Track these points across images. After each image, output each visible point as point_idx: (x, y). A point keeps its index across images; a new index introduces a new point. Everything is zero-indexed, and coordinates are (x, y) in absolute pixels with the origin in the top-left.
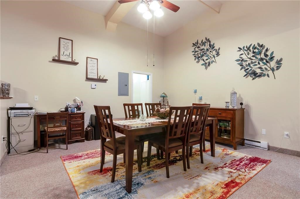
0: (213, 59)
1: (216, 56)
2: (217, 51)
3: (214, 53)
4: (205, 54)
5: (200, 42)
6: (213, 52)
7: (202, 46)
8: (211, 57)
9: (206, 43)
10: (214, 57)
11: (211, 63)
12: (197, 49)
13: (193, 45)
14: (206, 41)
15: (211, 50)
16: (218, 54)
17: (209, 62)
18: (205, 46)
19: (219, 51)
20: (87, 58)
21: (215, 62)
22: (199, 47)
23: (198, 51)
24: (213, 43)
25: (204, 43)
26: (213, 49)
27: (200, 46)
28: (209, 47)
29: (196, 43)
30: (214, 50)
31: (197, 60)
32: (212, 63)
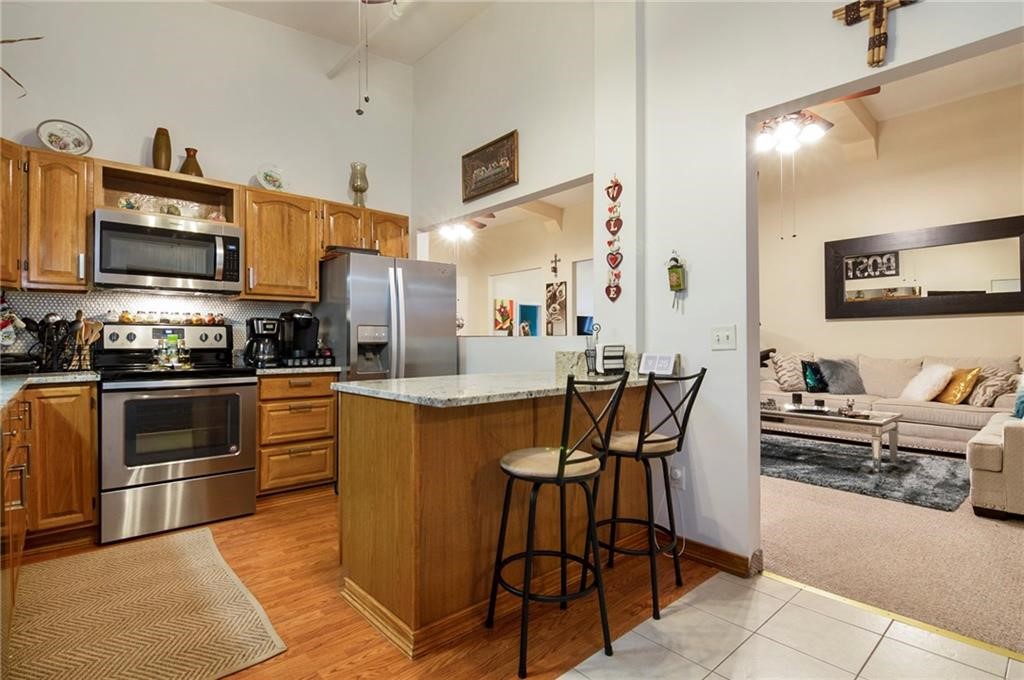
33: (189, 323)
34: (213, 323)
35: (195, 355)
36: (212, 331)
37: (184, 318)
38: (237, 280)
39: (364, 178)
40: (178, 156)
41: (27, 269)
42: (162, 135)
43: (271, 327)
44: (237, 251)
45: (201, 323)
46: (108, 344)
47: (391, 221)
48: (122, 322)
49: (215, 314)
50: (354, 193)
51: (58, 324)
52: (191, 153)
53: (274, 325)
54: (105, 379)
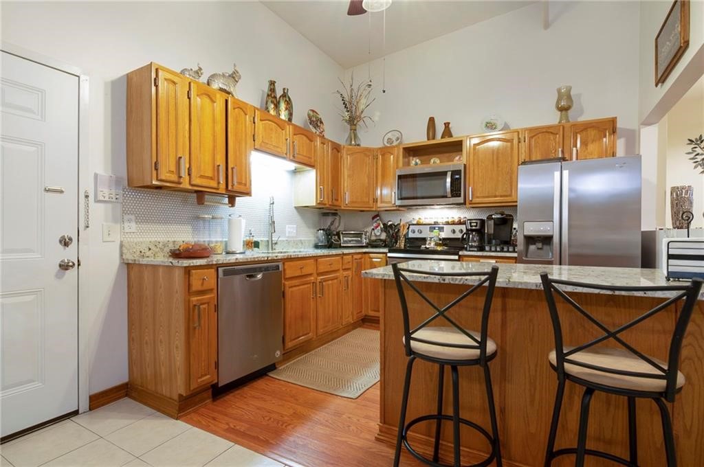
13: (689, 142)
29: (696, 139)
31: (700, 169)
33: (447, 223)
34: (460, 223)
35: (445, 241)
36: (457, 228)
37: (445, 220)
38: (460, 196)
39: (569, 97)
40: (440, 129)
41: (377, 202)
42: (432, 120)
43: (475, 224)
44: (460, 178)
45: (453, 223)
46: (411, 235)
47: (591, 127)
48: (418, 224)
49: (462, 217)
50: (559, 113)
51: (391, 225)
52: (447, 125)
53: (477, 223)
54: (390, 252)
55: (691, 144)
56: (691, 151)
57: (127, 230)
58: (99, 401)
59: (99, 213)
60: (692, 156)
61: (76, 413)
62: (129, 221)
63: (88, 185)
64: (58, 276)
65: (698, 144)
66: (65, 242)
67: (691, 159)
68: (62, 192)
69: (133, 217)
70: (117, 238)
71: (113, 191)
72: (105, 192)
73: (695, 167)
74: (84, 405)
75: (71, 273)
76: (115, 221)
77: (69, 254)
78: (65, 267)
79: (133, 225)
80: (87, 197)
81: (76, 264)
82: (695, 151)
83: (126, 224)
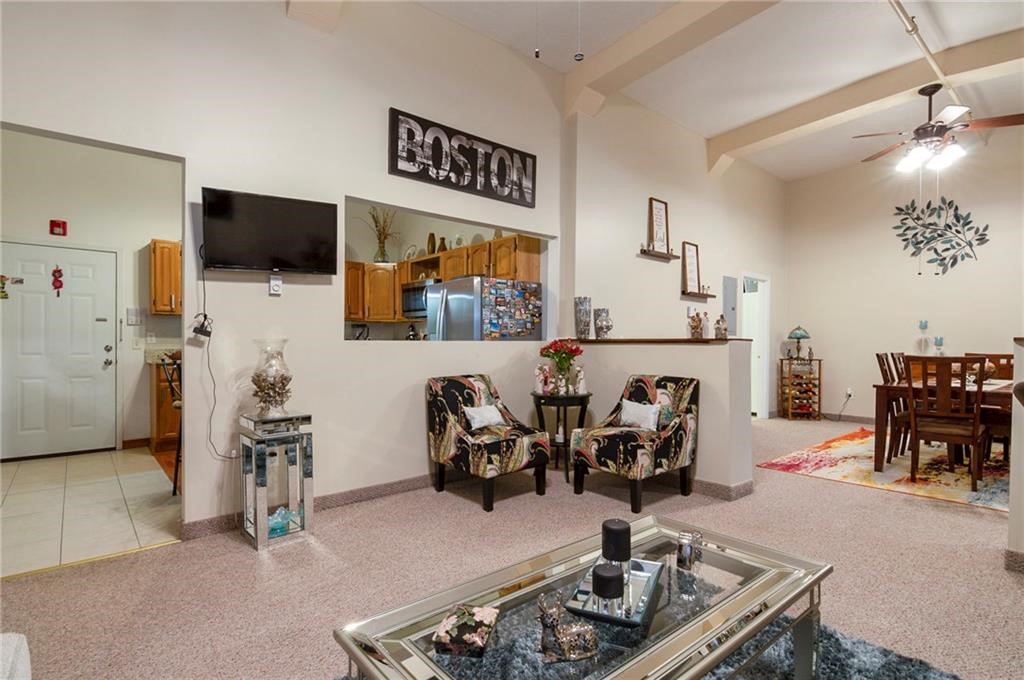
0: (968, 249)
1: (975, 243)
2: (981, 232)
3: (970, 235)
4: (940, 236)
5: (921, 205)
6: (967, 233)
7: (930, 215)
8: (959, 245)
9: (942, 209)
10: (970, 245)
11: (959, 259)
12: (910, 223)
13: (897, 211)
14: (943, 206)
15: (959, 229)
16: (982, 240)
17: (954, 255)
18: (939, 217)
19: (986, 233)
20: (684, 243)
21: (970, 257)
22: (918, 218)
23: (915, 228)
24: (966, 213)
25: (935, 209)
26: (966, 228)
27: (922, 216)
28: (955, 221)
29: (907, 206)
30: (969, 229)
31: (911, 249)
32: (963, 259)
42: (432, 236)
52: (443, 239)
55: (899, 214)
56: (900, 224)
57: (149, 342)
58: (130, 445)
59: (129, 333)
60: (901, 231)
61: (114, 449)
62: (151, 336)
63: (122, 315)
64: (104, 369)
65: (909, 214)
66: (108, 349)
67: (899, 235)
68: (105, 320)
69: (153, 334)
70: (143, 347)
71: (139, 318)
72: (133, 319)
73: (906, 247)
74: (120, 445)
75: (111, 368)
76: (141, 336)
77: (111, 356)
78: (108, 363)
79: (154, 339)
80: (121, 322)
81: (114, 362)
82: (905, 224)
83: (149, 339)
